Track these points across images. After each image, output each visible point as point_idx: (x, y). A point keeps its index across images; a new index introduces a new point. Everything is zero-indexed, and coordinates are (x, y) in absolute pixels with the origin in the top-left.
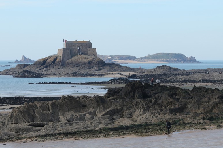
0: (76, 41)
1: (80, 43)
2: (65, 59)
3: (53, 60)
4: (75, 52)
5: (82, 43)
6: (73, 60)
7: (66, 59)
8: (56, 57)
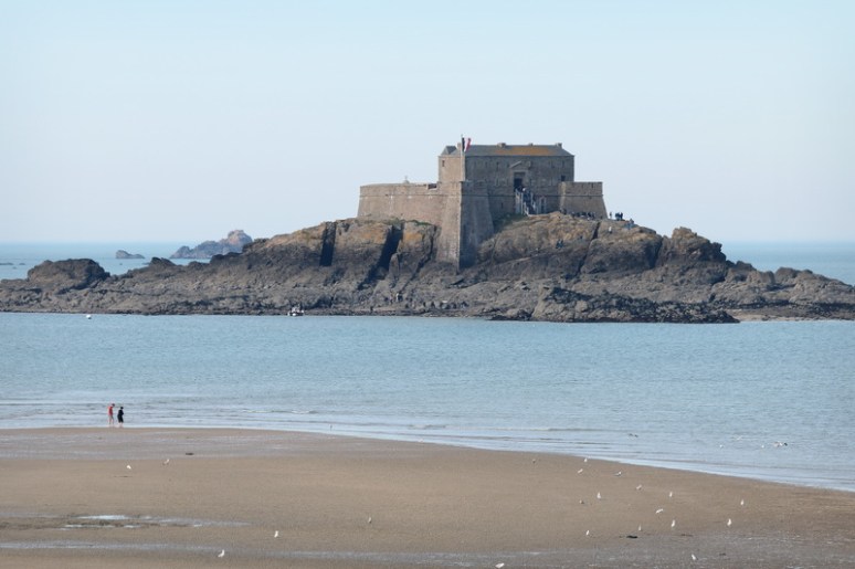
0: (503, 145)
1: (525, 158)
2: (471, 234)
3: (383, 241)
4: (503, 200)
5: (533, 157)
6: (516, 241)
7: (475, 235)
8: (390, 227)
